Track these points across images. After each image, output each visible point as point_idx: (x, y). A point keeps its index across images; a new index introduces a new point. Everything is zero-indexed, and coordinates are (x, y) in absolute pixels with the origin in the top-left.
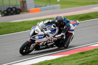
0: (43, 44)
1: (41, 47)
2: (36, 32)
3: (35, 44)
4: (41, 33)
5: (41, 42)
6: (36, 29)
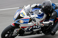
0: (28, 29)
2: (21, 16)
3: (18, 29)
5: (26, 27)
6: (21, 12)
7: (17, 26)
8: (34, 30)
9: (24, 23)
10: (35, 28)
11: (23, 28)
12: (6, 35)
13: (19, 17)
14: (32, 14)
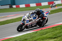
1: (29, 27)
2: (25, 19)
3: (25, 26)
4: (27, 19)
6: (25, 17)
7: (24, 24)
8: (33, 25)
9: (27, 22)
10: (33, 24)
11: (27, 25)
12: (19, 29)
13: (24, 20)
14: (31, 18)
